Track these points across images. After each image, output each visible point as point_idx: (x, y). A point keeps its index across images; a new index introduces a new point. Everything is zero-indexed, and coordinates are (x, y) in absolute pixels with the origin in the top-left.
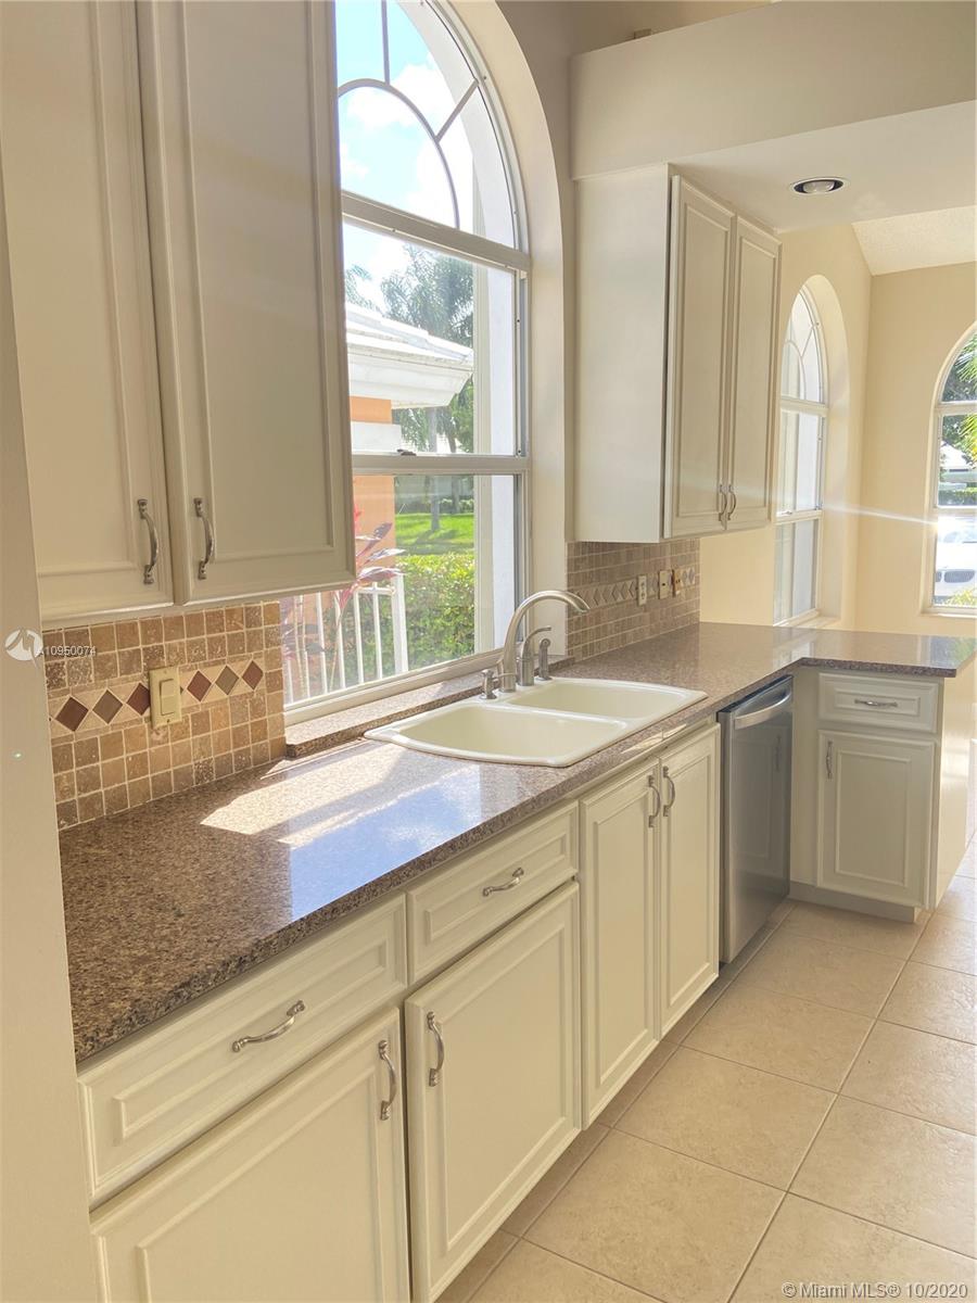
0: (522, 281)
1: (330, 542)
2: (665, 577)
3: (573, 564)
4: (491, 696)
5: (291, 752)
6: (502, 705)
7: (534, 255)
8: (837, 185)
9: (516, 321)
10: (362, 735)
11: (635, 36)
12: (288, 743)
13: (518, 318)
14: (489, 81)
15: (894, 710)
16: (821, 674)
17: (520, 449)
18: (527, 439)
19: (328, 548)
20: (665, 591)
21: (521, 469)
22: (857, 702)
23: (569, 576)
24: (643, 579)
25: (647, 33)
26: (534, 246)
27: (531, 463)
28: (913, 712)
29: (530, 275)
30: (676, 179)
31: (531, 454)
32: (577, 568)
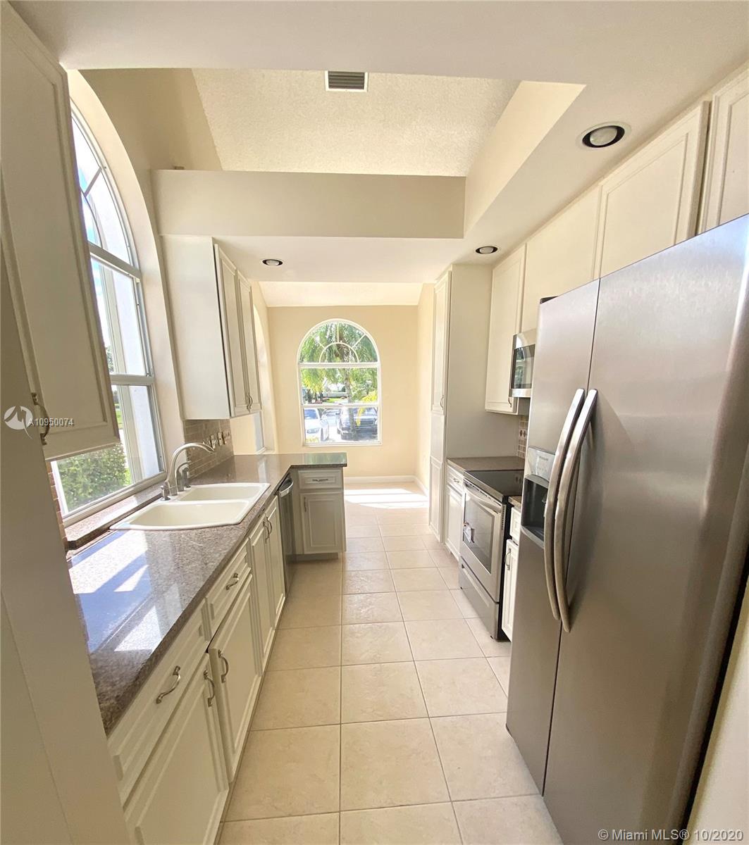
0: (137, 284)
1: (105, 420)
2: (220, 437)
3: (186, 431)
4: (167, 499)
5: (73, 545)
6: (174, 503)
7: (142, 271)
8: (281, 263)
9: (137, 305)
10: (108, 528)
11: (176, 168)
12: (68, 540)
13: (138, 303)
14: (108, 169)
15: (327, 482)
16: (299, 471)
17: (148, 372)
18: (152, 367)
19: (105, 423)
20: (221, 441)
21: (150, 382)
22: (314, 480)
23: (185, 437)
24: (212, 437)
25: (182, 168)
26: (142, 267)
27: (155, 379)
28: (334, 481)
29: (141, 281)
30: (216, 246)
31: (154, 374)
32: (188, 433)
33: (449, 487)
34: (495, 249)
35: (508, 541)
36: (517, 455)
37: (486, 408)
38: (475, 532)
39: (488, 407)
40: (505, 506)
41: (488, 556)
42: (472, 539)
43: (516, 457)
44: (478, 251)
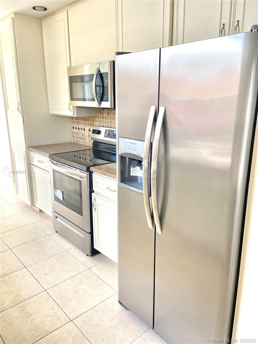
33: (33, 166)
34: (45, 9)
35: (93, 194)
36: (73, 141)
37: (50, 112)
38: (64, 193)
39: (52, 112)
40: (88, 173)
41: (79, 206)
42: (63, 198)
43: (72, 142)
44: (34, 8)
